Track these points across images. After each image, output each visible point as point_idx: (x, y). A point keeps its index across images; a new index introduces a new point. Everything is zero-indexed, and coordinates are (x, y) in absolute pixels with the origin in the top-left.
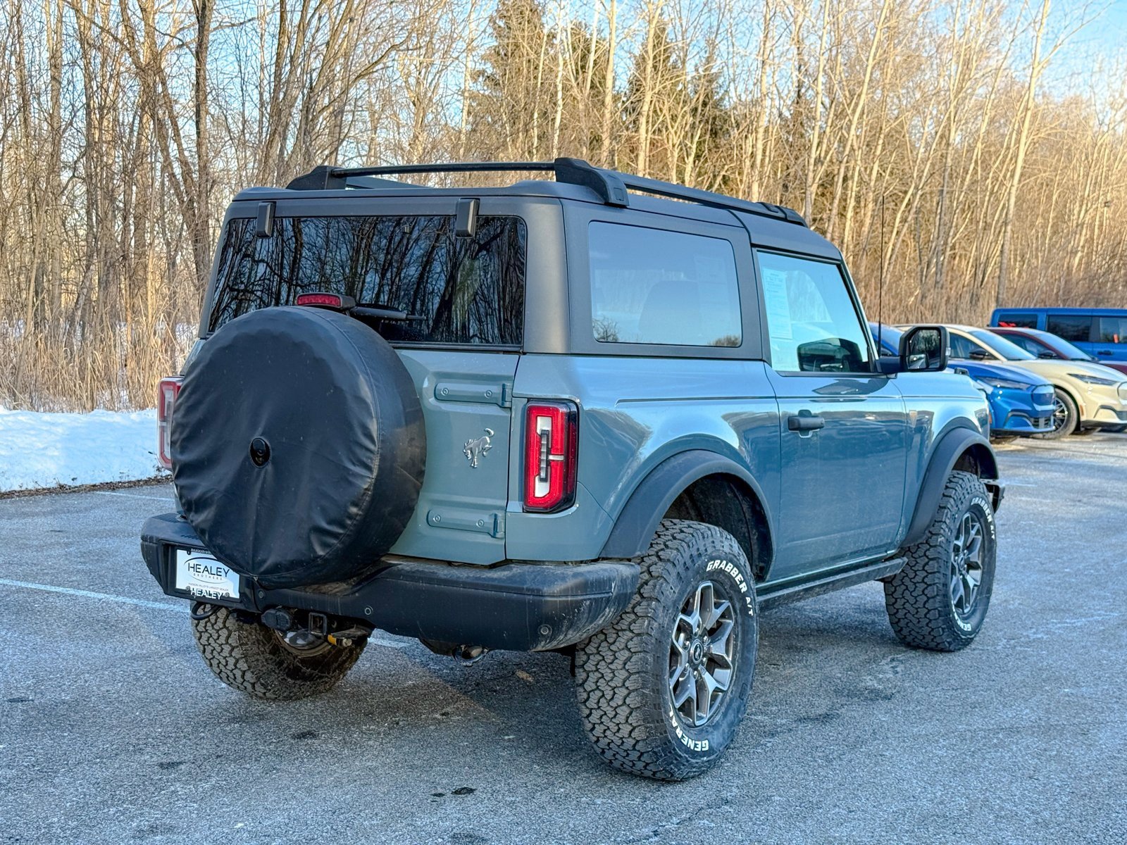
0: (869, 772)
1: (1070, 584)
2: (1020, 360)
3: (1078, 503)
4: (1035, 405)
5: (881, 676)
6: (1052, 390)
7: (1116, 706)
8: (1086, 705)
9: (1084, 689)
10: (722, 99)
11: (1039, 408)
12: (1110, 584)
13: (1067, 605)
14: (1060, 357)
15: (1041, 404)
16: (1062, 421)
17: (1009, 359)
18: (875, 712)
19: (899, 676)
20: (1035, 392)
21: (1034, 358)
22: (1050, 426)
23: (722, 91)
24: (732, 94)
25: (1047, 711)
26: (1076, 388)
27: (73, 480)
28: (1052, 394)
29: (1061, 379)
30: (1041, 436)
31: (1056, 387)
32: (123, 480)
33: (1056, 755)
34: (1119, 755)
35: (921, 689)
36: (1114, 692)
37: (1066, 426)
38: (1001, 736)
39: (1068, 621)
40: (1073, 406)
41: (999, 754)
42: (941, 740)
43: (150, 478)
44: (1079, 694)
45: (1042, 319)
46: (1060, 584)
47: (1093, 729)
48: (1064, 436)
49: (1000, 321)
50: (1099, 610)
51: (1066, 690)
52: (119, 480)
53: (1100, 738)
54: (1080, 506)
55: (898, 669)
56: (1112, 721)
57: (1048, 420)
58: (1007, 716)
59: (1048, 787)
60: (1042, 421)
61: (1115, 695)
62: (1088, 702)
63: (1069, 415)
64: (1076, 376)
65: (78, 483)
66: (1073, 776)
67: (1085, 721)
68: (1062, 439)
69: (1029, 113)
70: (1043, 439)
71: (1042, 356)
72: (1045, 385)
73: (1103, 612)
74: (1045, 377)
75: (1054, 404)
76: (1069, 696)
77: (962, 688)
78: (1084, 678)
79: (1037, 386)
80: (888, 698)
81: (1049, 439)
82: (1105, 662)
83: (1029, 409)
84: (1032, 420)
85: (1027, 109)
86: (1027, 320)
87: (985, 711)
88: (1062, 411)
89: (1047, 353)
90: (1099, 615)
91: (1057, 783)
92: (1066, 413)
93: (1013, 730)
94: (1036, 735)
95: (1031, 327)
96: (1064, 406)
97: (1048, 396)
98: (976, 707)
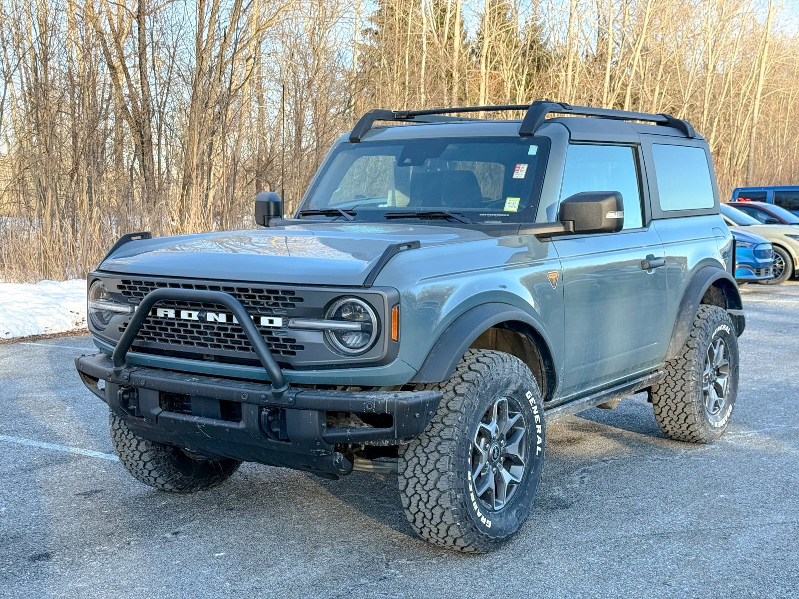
0: (522, 581)
1: (753, 400)
2: (749, 225)
3: (779, 334)
4: (757, 259)
5: (568, 486)
6: (770, 247)
7: (760, 511)
8: (735, 510)
9: (737, 495)
10: (546, 44)
11: (760, 261)
12: (786, 399)
13: (745, 418)
14: (782, 222)
15: (760, 257)
16: (781, 270)
17: (741, 225)
18: (551, 521)
19: (584, 485)
20: (757, 249)
21: (761, 223)
22: (770, 274)
23: (546, 38)
24: (552, 39)
25: (700, 517)
26: (791, 245)
27: (6, 334)
28: (770, 250)
29: (779, 238)
30: (765, 282)
31: (774, 244)
32: (47, 333)
33: (695, 560)
34: (750, 559)
35: (599, 498)
36: (762, 497)
37: (784, 274)
38: (651, 542)
39: (742, 432)
40: (789, 259)
41: (644, 560)
42: (598, 547)
43: (68, 331)
44: (732, 500)
45: (770, 195)
46: (745, 400)
47: (734, 534)
48: (783, 281)
49: (739, 197)
50: (770, 422)
51: (721, 496)
52: (44, 333)
53: (738, 542)
54: (780, 336)
55: (585, 480)
56: (753, 526)
57: (767, 270)
58: (663, 521)
59: (677, 593)
60: (763, 271)
61: (763, 500)
62: (738, 507)
63: (786, 265)
64: (791, 236)
65: (10, 336)
66: (703, 581)
67: (729, 525)
68: (782, 284)
69: (767, 45)
70: (767, 284)
71: (768, 222)
72: (765, 244)
73: (773, 424)
74: (766, 238)
75: (772, 257)
76: (722, 501)
77: (633, 496)
78: (741, 484)
79: (758, 244)
80: (566, 507)
81: (771, 284)
82: (762, 469)
83: (753, 261)
84: (755, 270)
85: (766, 42)
86: (760, 196)
87: (645, 518)
88: (781, 263)
89: (773, 220)
90: (769, 427)
91: (686, 589)
92: (784, 264)
93: (664, 536)
94: (682, 540)
95: (762, 201)
96: (782, 259)
97: (767, 251)
98: (639, 514)
